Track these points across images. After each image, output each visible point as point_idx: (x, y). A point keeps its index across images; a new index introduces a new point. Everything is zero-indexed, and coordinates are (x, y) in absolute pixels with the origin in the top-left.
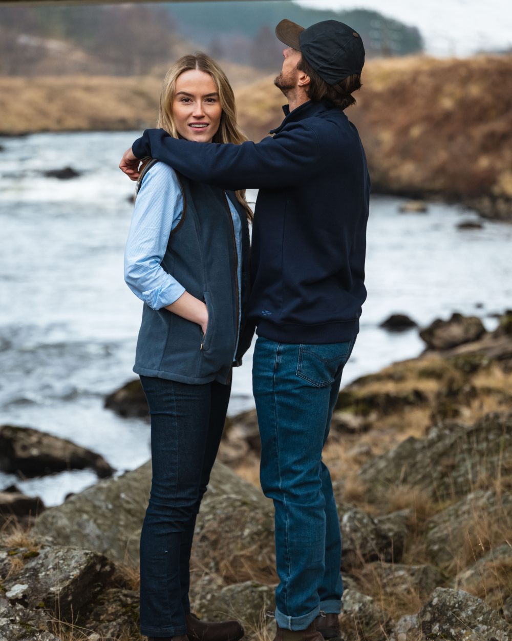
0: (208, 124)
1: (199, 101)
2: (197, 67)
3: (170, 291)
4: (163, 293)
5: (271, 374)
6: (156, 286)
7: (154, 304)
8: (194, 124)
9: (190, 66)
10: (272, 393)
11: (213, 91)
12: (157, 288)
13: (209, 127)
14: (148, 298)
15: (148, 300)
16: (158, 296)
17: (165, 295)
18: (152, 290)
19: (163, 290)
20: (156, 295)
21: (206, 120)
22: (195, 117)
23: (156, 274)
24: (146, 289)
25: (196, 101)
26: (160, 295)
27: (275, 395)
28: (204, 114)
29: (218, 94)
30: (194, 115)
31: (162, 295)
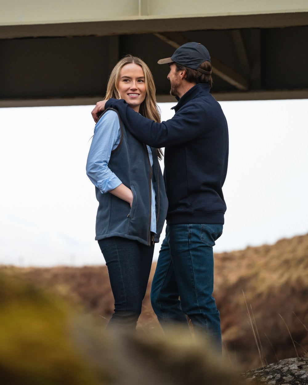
0: (139, 94)
1: (134, 81)
2: (133, 62)
3: (113, 181)
4: (109, 182)
5: (187, 240)
6: (106, 178)
7: (104, 188)
8: (131, 94)
9: (130, 62)
10: (188, 250)
11: (142, 76)
12: (106, 179)
13: (140, 96)
14: (100, 185)
15: (101, 186)
16: (107, 183)
17: (111, 183)
18: (103, 180)
19: (110, 180)
20: (105, 183)
21: (138, 92)
22: (131, 90)
23: (106, 171)
24: (100, 179)
25: (132, 81)
26: (108, 183)
27: (190, 251)
28: (137, 88)
29: (145, 78)
30: (131, 88)
31: (109, 183)
